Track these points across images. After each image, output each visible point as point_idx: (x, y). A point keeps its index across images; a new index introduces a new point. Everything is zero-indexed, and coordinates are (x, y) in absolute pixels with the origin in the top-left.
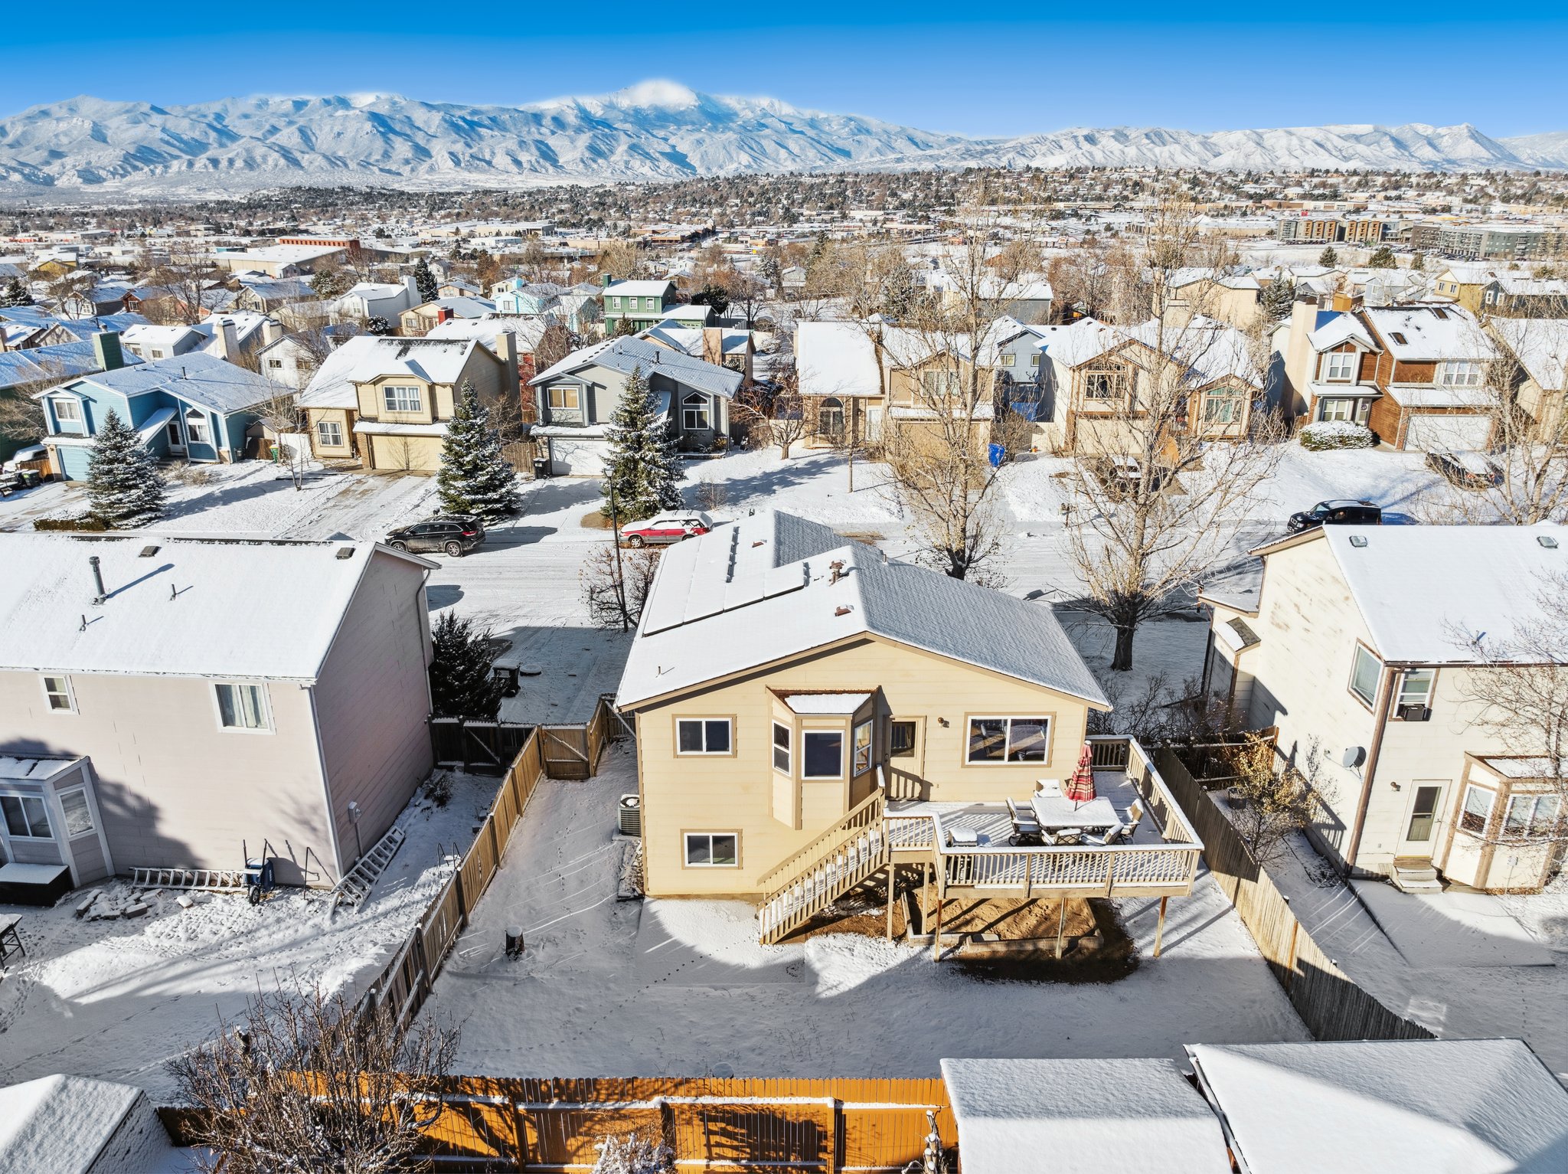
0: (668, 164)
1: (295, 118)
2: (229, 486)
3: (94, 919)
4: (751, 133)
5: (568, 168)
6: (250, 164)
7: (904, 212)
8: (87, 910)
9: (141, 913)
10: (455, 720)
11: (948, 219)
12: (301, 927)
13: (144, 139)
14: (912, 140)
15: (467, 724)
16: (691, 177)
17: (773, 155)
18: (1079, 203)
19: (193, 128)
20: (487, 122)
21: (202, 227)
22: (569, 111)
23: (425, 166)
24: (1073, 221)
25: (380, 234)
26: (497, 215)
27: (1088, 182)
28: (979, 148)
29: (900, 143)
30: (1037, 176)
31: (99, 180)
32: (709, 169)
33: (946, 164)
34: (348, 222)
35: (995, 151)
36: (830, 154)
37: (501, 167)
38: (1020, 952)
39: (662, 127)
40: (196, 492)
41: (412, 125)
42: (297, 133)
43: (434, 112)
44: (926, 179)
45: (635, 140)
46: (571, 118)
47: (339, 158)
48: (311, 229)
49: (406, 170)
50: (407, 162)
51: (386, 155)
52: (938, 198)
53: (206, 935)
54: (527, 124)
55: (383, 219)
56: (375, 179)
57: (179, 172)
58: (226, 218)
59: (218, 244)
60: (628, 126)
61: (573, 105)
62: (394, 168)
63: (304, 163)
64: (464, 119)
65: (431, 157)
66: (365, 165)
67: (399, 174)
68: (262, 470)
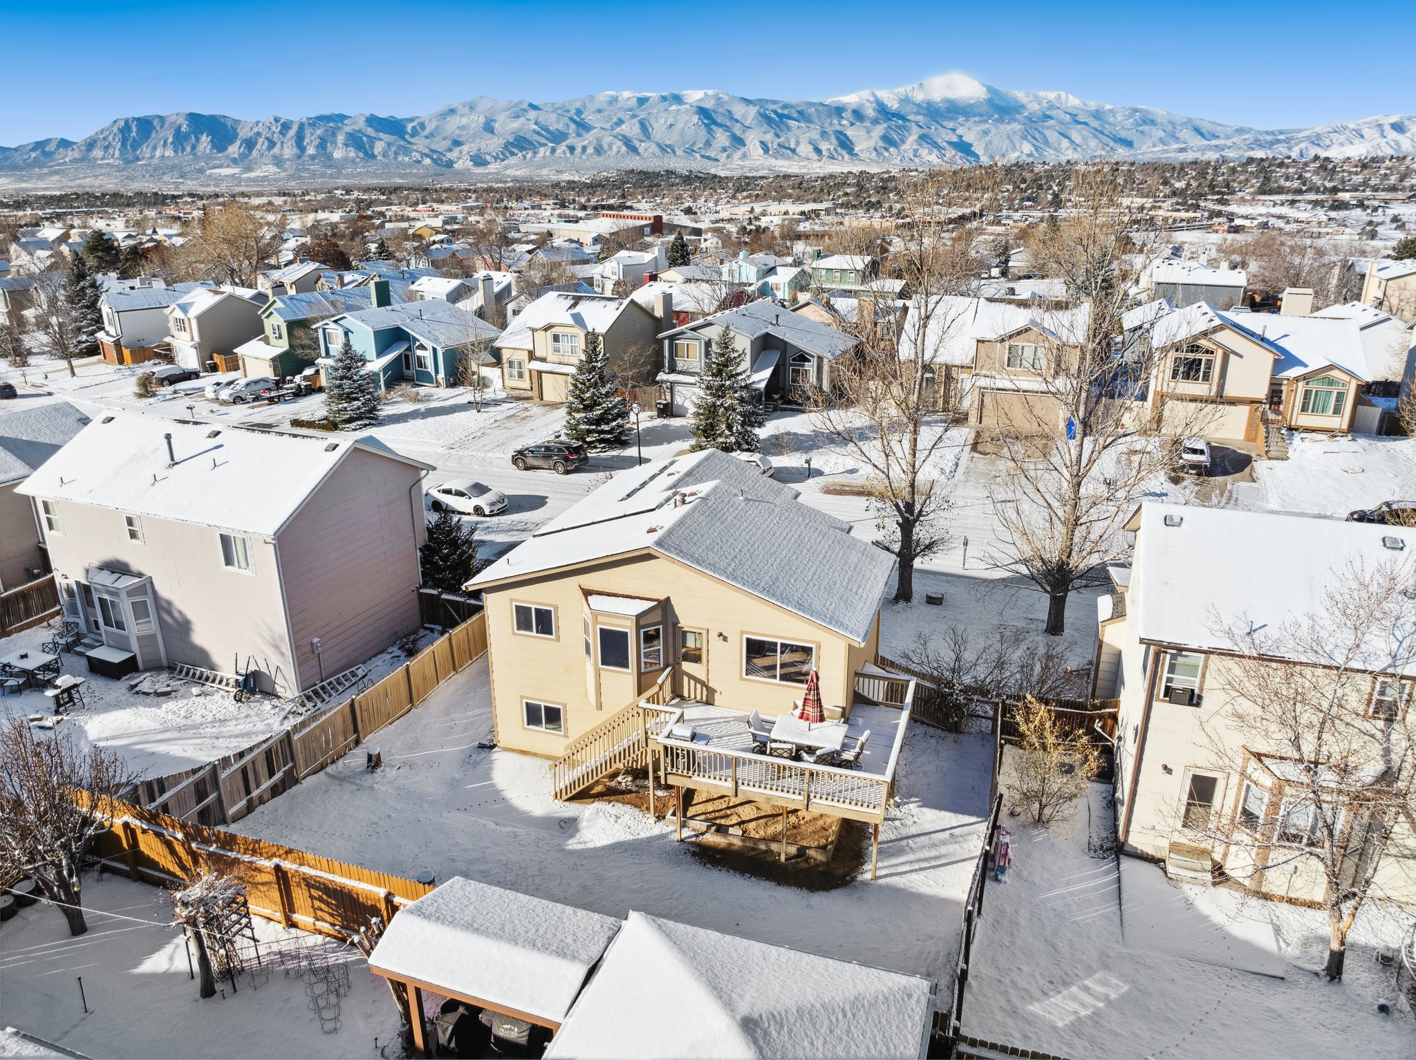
0: (954, 152)
1: (637, 112)
2: (433, 405)
3: (137, 693)
4: (1035, 125)
5: (862, 155)
6: (599, 151)
7: (1174, 200)
8: (136, 686)
9: (166, 694)
10: (435, 592)
11: (1218, 207)
12: (259, 724)
13: (520, 130)
14: (1198, 131)
15: (444, 596)
16: (974, 164)
17: (1056, 145)
18: (1368, 193)
19: (558, 121)
20: (795, 115)
21: (551, 202)
22: (868, 105)
23: (739, 153)
24: (1358, 212)
25: (689, 211)
26: (790, 196)
27: (1382, 172)
28: (1269, 138)
29: (1185, 134)
30: (1326, 166)
31: (484, 163)
32: (992, 157)
33: (1230, 154)
34: (666, 200)
35: (1287, 141)
36: (1112, 144)
37: (803, 155)
38: (753, 849)
39: (952, 119)
40: (408, 407)
41: (732, 118)
42: (638, 125)
43: (751, 107)
44: (1201, 168)
45: (925, 131)
46: (870, 112)
47: (667, 146)
48: (635, 205)
49: (723, 157)
50: (724, 150)
51: (708, 144)
52: (1212, 187)
53: (197, 718)
54: (830, 116)
55: (695, 199)
56: (697, 164)
57: (544, 157)
58: (571, 195)
59: (560, 216)
60: (920, 118)
61: (872, 99)
62: (713, 155)
63: (641, 150)
64: (775, 112)
65: (744, 145)
66: (690, 151)
67: (717, 160)
68: (464, 394)
